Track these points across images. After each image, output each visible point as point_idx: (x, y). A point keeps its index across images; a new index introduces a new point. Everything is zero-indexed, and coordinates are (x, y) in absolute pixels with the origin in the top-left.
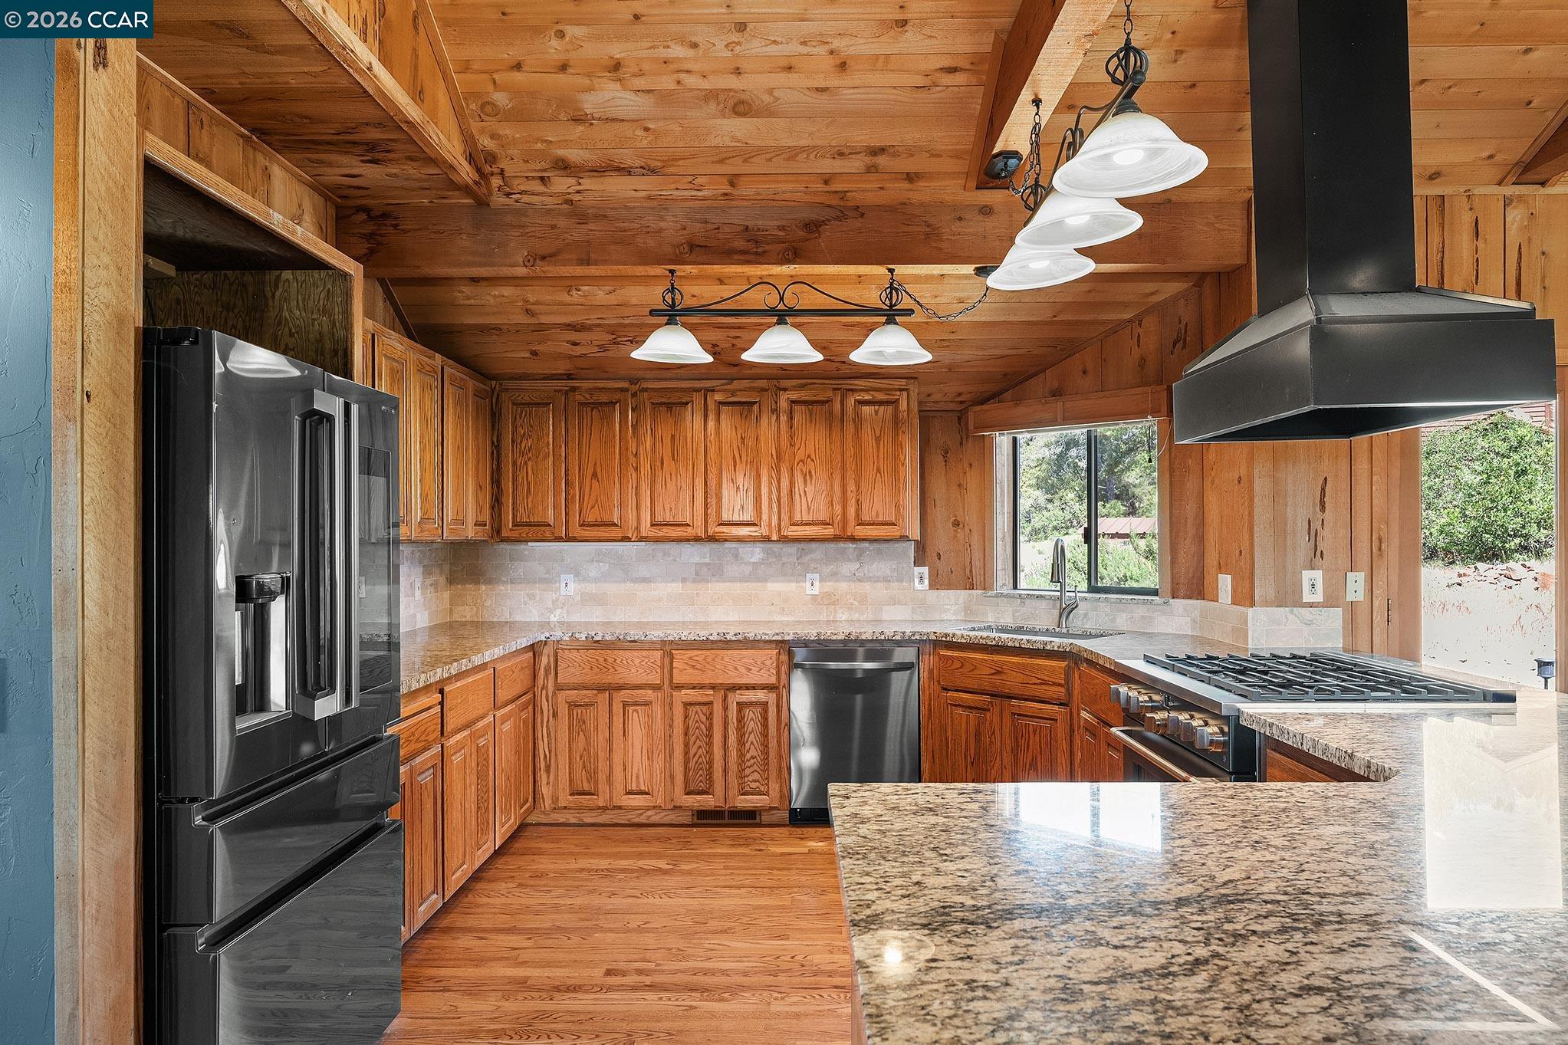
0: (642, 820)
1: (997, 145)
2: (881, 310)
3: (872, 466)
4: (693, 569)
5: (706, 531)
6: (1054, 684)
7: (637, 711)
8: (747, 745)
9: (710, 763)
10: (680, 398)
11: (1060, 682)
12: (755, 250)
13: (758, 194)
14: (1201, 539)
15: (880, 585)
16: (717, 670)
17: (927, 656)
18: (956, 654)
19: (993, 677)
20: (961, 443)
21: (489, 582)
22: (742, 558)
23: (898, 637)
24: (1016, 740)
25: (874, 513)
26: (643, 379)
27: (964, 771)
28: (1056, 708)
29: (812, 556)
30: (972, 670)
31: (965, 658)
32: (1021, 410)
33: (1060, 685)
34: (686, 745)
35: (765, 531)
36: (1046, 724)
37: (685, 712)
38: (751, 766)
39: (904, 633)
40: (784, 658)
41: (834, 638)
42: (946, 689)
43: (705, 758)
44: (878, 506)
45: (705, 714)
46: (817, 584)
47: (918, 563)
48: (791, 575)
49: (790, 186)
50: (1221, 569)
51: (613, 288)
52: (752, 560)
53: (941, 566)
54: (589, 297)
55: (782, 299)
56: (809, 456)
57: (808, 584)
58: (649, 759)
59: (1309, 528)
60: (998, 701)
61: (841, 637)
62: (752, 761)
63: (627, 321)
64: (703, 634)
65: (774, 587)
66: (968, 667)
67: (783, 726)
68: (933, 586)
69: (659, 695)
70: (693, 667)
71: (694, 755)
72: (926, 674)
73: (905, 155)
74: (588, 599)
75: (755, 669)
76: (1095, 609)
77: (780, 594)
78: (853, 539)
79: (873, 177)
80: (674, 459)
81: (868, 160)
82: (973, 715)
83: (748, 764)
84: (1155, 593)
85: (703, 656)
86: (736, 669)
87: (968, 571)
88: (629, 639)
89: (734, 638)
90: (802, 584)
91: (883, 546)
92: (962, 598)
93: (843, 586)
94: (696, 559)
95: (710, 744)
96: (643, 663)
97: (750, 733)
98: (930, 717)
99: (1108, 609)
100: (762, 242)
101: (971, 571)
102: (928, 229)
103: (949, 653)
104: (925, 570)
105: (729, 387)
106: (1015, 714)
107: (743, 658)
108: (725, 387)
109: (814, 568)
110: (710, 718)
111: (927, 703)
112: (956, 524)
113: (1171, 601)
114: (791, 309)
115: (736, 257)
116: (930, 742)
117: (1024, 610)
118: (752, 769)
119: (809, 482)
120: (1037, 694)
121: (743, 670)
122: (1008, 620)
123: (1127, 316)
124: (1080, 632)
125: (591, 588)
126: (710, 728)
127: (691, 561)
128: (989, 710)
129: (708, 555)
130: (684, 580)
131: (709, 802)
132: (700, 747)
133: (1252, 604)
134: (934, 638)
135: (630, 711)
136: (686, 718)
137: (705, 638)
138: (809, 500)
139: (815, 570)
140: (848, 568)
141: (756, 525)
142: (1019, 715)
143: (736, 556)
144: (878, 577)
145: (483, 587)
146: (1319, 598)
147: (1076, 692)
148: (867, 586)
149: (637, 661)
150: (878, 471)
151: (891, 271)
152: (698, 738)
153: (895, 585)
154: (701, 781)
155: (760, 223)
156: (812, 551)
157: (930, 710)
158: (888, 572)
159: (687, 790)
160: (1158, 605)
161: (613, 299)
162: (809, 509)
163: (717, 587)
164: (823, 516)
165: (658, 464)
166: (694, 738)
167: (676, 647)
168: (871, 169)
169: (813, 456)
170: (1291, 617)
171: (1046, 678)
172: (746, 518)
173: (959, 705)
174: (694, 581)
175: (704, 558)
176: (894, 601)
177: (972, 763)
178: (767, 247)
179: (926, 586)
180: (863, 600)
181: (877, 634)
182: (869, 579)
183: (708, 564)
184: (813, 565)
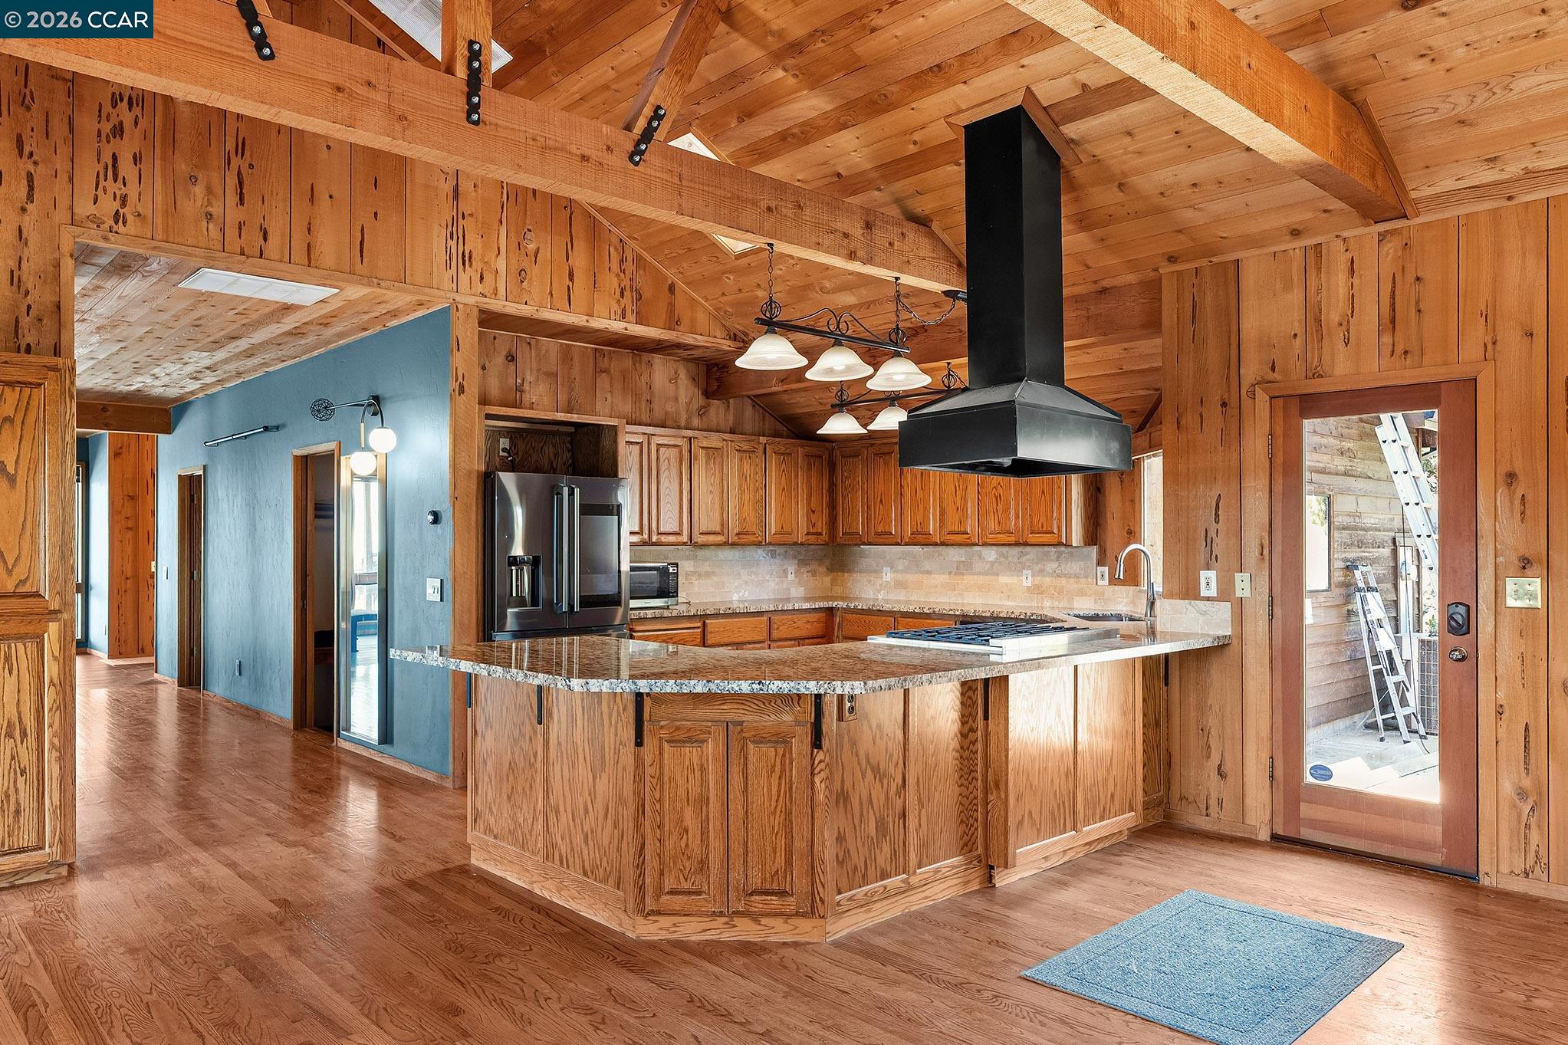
4: (955, 565)
15: (1072, 580)
21: (849, 571)
22: (984, 558)
25: (1040, 525)
29: (1027, 556)
44: (1043, 519)
46: (1030, 578)
47: (1100, 563)
48: (1014, 571)
52: (990, 560)
57: (1024, 578)
59: (1206, 537)
64: (911, 608)
65: (1004, 579)
68: (1111, 581)
74: (900, 585)
77: (1007, 585)
90: (1020, 578)
91: (1075, 550)
93: (1048, 580)
94: (957, 558)
104: (1106, 569)
109: (1029, 566)
112: (1130, 533)
125: (899, 577)
127: (954, 559)
129: (964, 556)
130: (949, 573)
138: (1000, 516)
139: (1029, 568)
140: (1051, 566)
141: (969, 534)
143: (980, 557)
144: (1071, 574)
145: (846, 574)
146: (1213, 593)
148: (1063, 581)
153: (1083, 580)
156: (1027, 553)
158: (1077, 570)
162: (999, 522)
163: (969, 579)
170: (1190, 608)
174: (956, 574)
175: (961, 557)
176: (1082, 593)
179: (1106, 582)
180: (1061, 591)
181: (1010, 614)
182: (1065, 575)
183: (964, 562)
184: (1028, 564)
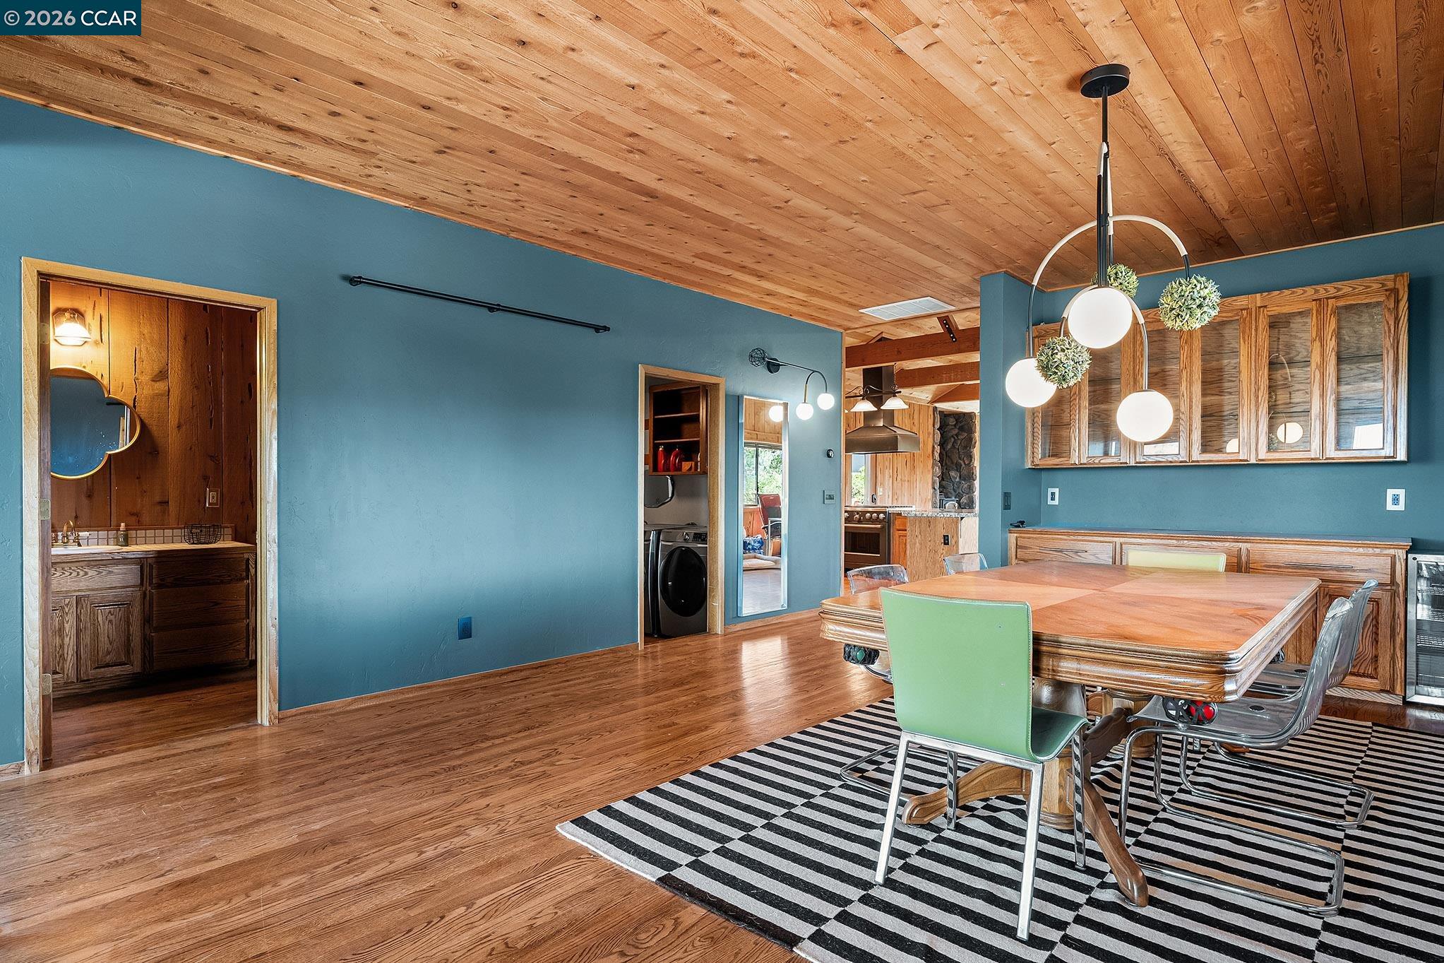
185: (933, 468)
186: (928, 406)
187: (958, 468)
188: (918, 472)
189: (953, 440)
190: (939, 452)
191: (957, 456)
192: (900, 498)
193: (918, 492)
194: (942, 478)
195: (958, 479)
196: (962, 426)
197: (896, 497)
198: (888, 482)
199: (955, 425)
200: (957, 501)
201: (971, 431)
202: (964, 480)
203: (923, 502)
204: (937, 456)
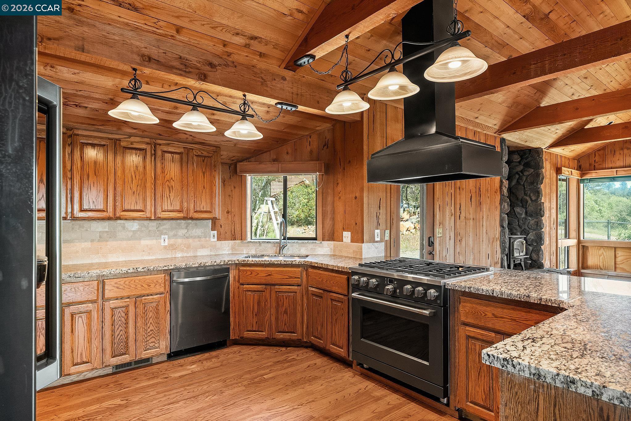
0: (81, 378)
1: (312, 51)
2: (240, 113)
3: (201, 185)
4: (98, 234)
5: (115, 214)
6: (295, 278)
7: (81, 317)
8: (149, 325)
9: (127, 338)
10: (100, 142)
11: (298, 277)
12: (185, 69)
13: (190, 42)
14: (333, 219)
15: (196, 240)
16: (131, 288)
17: (233, 271)
18: (248, 268)
19: (267, 277)
20: (230, 178)
22: (127, 229)
23: (222, 263)
24: (278, 302)
25: (202, 207)
26: (76, 128)
27: (252, 319)
28: (296, 287)
29: (164, 227)
30: (257, 275)
31: (253, 270)
32: (262, 166)
33: (298, 278)
34: (113, 331)
35: (148, 215)
36: (292, 294)
37: (112, 313)
38: (151, 335)
39: (224, 261)
40: (168, 278)
41: (194, 266)
42: (243, 284)
43: (124, 335)
44: (204, 204)
45: (124, 312)
46: (166, 240)
47: (213, 229)
48: (154, 236)
49: (206, 42)
50: (344, 230)
51: (78, 71)
52: (133, 229)
53: (222, 230)
54: (59, 74)
55: (195, 98)
56: (172, 179)
57: (162, 240)
58: (89, 343)
59: (377, 215)
60: (269, 287)
61: (197, 265)
62: (151, 332)
63: (79, 93)
65: (145, 242)
66: (254, 274)
67: (167, 312)
68: (219, 239)
69: (96, 306)
70: (118, 288)
71: (118, 335)
72: (232, 278)
73: (264, 44)
75: (152, 286)
76: (292, 246)
77: (147, 246)
78: (192, 219)
79: (246, 50)
80: (95, 175)
81: (247, 41)
82: (256, 294)
83: (149, 334)
84: (315, 239)
85: (123, 282)
86: (142, 286)
87: (233, 232)
88: (77, 276)
89: (142, 270)
90: (159, 240)
91: (198, 222)
92: (230, 244)
93: (179, 241)
94: (100, 229)
95: (127, 328)
96: (86, 289)
97: (150, 318)
98: (234, 298)
99: (297, 246)
100: (188, 67)
101: (234, 232)
102: (262, 81)
103: (245, 268)
104: (215, 232)
105: (128, 139)
106: (277, 292)
107: (146, 280)
108: (127, 139)
109: (165, 233)
110: (127, 314)
111: (233, 292)
112: (228, 212)
113: (323, 242)
114: (199, 104)
115: (175, 71)
116: (234, 308)
117: (260, 248)
118: (151, 337)
119: (171, 191)
120: (288, 282)
121: (146, 286)
122: (253, 252)
123: (307, 133)
124: (290, 256)
126: (127, 320)
127: (97, 230)
128: (264, 291)
129: (107, 227)
130: (92, 241)
131: (126, 359)
132: (121, 330)
133: (363, 242)
134: (237, 262)
135: (77, 318)
136: (112, 316)
137: (125, 272)
138: (172, 200)
139: (165, 234)
140: (182, 232)
141: (143, 211)
142: (278, 292)
143: (124, 228)
144: (196, 236)
146: (379, 239)
147: (304, 280)
148: (191, 240)
149: (81, 288)
150: (204, 187)
151: (245, 95)
152: (120, 325)
153: (203, 239)
154: (122, 349)
155: (187, 56)
156: (164, 225)
157: (234, 295)
158: (200, 234)
159: (113, 355)
160: (318, 244)
161: (75, 78)
162: (171, 204)
163: (112, 244)
164: (178, 208)
165: (85, 177)
166: (117, 326)
167: (106, 278)
168: (247, 46)
169: (174, 179)
170: (373, 246)
171: (292, 276)
172: (138, 208)
173: (249, 291)
174: (99, 241)
175: (105, 228)
176: (203, 247)
177: (256, 315)
178: (191, 70)
179: (216, 239)
180: (188, 247)
181: (213, 263)
182: (192, 237)
183: (107, 232)
184: (165, 231)
185: (501, 204)
186: (495, 137)
187: (524, 203)
188: (485, 208)
189: (517, 176)
190: (507, 186)
191: (523, 192)
192: (464, 240)
193: (485, 231)
194: (511, 214)
195: (523, 216)
196: (527, 162)
197: (459, 238)
198: (449, 222)
199: (520, 162)
200: (525, 239)
201: (538, 166)
202: (531, 216)
203: (491, 241)
204: (505, 191)
